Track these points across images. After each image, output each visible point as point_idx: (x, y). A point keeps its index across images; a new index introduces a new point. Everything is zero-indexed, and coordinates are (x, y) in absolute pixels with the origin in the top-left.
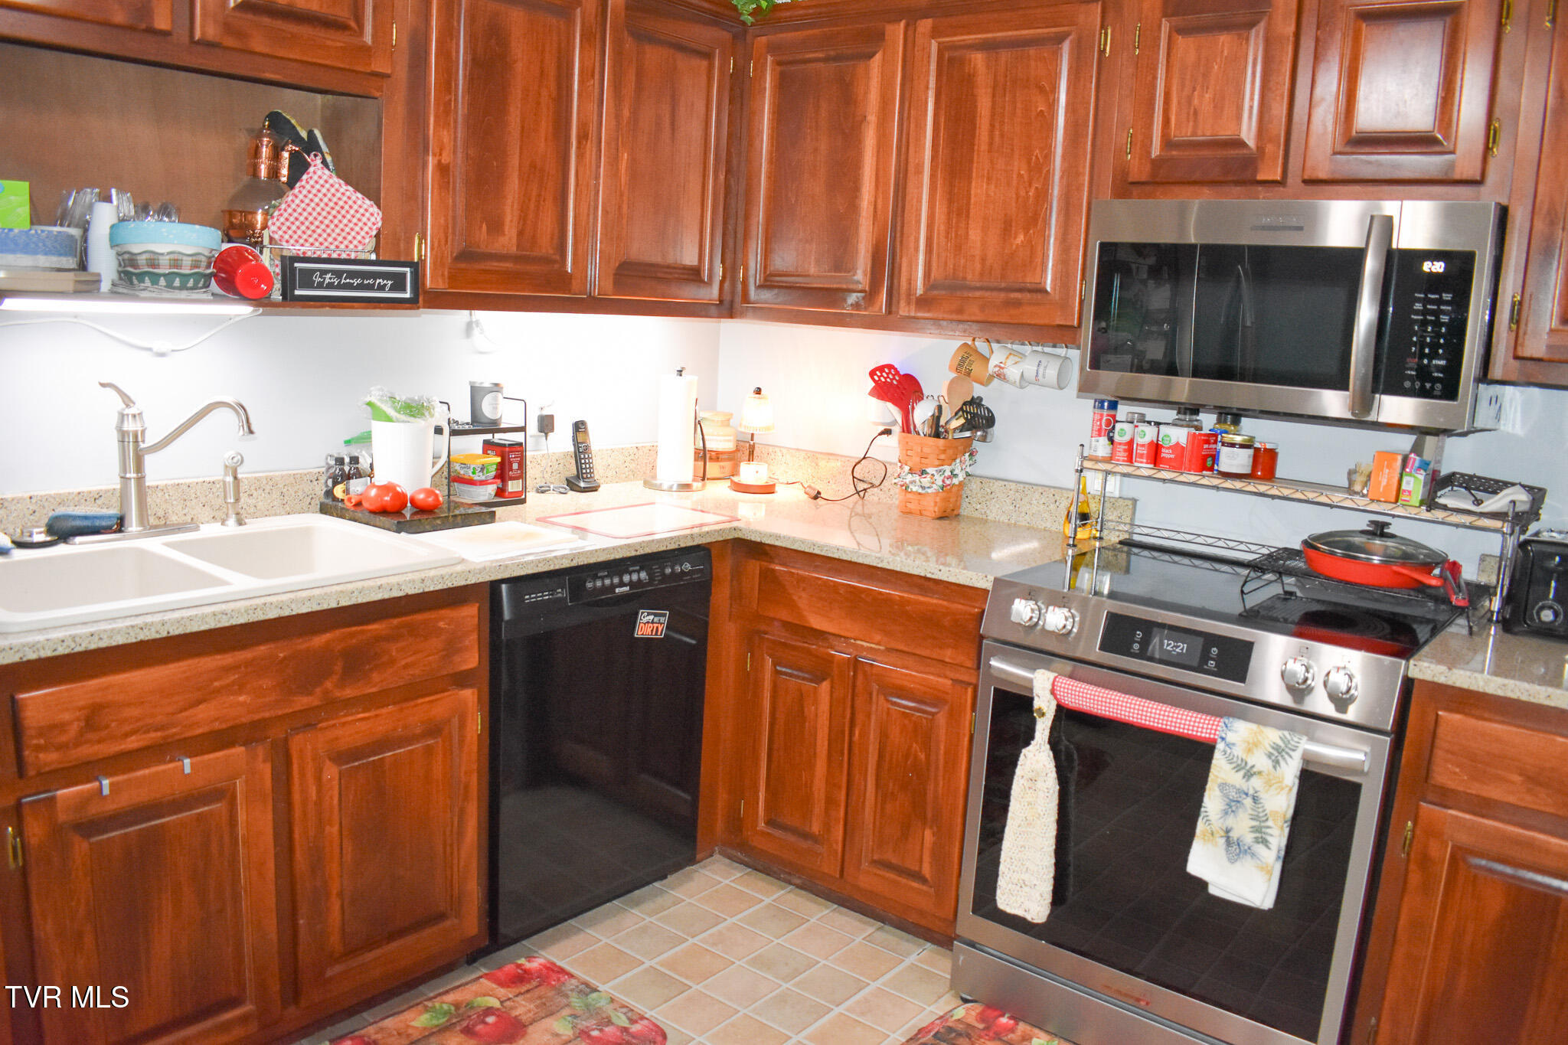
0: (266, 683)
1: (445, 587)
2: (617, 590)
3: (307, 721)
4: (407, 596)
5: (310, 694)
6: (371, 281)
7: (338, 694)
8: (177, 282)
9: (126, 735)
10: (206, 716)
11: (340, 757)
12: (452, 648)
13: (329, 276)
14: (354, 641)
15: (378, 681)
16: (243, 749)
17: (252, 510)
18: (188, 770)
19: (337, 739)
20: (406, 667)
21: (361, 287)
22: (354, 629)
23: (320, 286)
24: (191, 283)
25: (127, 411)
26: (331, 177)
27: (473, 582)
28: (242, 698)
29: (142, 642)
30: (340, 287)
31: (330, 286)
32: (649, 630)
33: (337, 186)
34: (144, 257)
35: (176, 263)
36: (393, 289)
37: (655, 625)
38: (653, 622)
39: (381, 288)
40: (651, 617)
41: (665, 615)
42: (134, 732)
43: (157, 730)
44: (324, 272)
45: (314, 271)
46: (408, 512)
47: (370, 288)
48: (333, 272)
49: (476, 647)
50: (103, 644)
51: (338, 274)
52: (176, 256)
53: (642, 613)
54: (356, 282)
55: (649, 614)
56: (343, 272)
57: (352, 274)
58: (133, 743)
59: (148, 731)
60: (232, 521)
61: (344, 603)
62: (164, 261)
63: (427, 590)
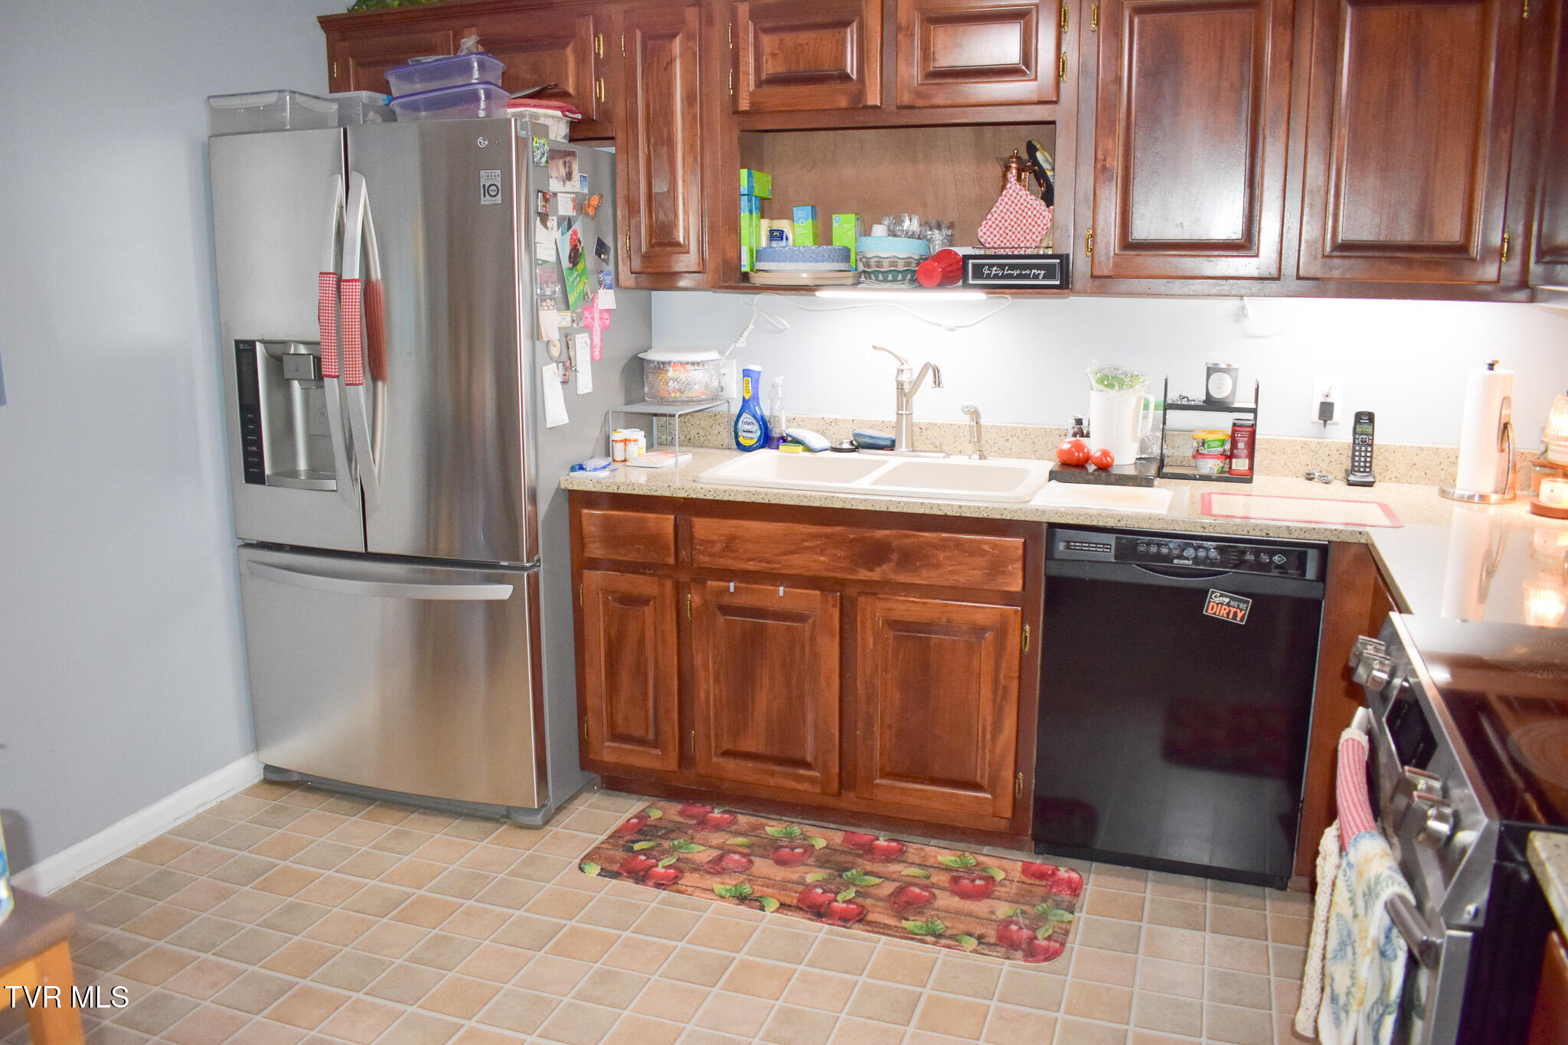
0: (840, 553)
1: (981, 516)
2: (1175, 561)
3: (872, 589)
4: (946, 515)
5: (871, 570)
6: (1028, 272)
7: (892, 576)
8: (890, 277)
9: (749, 560)
10: (800, 563)
11: (894, 624)
12: (996, 567)
13: (995, 268)
14: (908, 541)
15: (925, 577)
16: (819, 592)
17: (1008, 452)
18: (781, 594)
19: (890, 609)
20: (951, 572)
21: (1020, 277)
22: (909, 532)
23: (988, 277)
24: (900, 277)
25: (902, 367)
26: (1021, 190)
27: (1009, 518)
28: (822, 559)
29: (753, 503)
30: (1004, 277)
31: (996, 277)
32: (1224, 613)
33: (1024, 197)
34: (873, 260)
35: (894, 264)
36: (1045, 277)
37: (1233, 610)
38: (1228, 604)
39: (1036, 277)
40: (1227, 600)
41: (1247, 602)
42: (752, 559)
43: (767, 562)
44: (991, 266)
45: (983, 265)
46: (1091, 468)
47: (1027, 277)
48: (999, 265)
49: (1020, 574)
50: (731, 498)
51: (1002, 267)
52: (893, 260)
53: (1213, 593)
54: (1016, 272)
55: (1222, 595)
56: (1006, 265)
57: (1012, 267)
58: (751, 566)
59: (761, 561)
60: (976, 457)
61: (893, 509)
62: (886, 263)
63: (963, 515)
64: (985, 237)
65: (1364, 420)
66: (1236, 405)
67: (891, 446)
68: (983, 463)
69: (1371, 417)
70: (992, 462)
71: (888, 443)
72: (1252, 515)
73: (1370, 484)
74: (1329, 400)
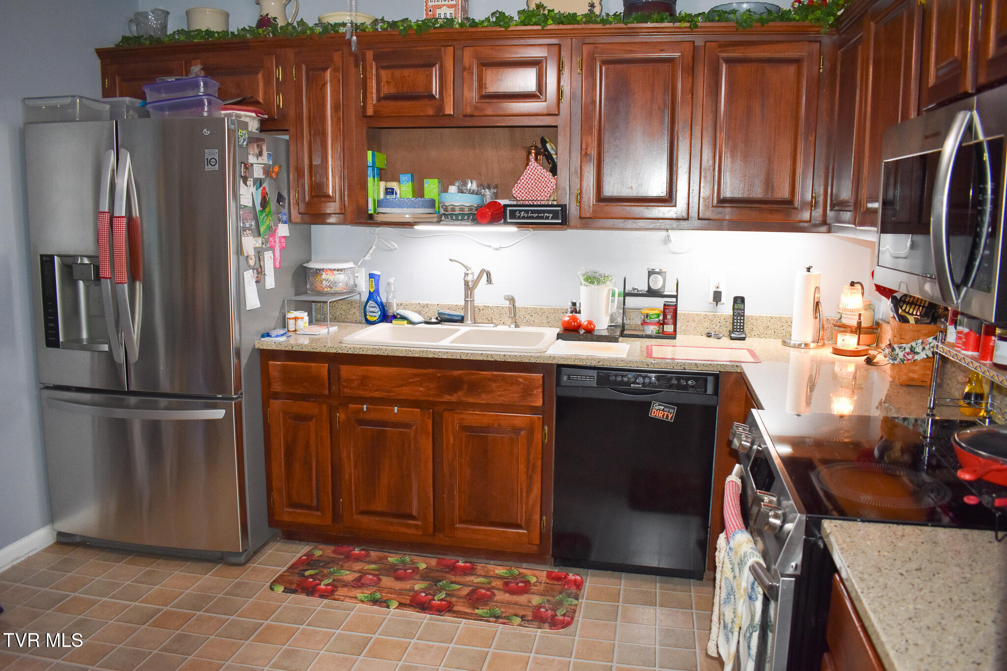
0: (432, 385)
1: (517, 361)
2: (632, 385)
3: (452, 407)
4: (496, 361)
5: (451, 395)
6: (542, 215)
7: (464, 399)
8: (460, 218)
9: (375, 391)
10: (406, 392)
11: (464, 428)
12: (527, 391)
13: (523, 213)
14: (473, 377)
15: (484, 399)
16: (419, 410)
17: (533, 323)
18: (396, 411)
19: (463, 419)
20: (499, 396)
21: (538, 218)
22: (473, 372)
23: (519, 218)
24: (466, 218)
25: (467, 272)
26: (537, 166)
27: (533, 361)
28: (421, 389)
29: (378, 355)
30: (528, 218)
31: (524, 218)
32: (661, 415)
33: (540, 170)
34: (450, 207)
35: (462, 209)
36: (553, 218)
37: (666, 413)
38: (663, 410)
39: (547, 218)
40: (662, 408)
41: (674, 409)
42: (378, 390)
43: (386, 392)
44: (520, 211)
45: (516, 210)
46: (582, 332)
47: (542, 218)
48: (525, 211)
49: (541, 395)
50: (364, 353)
51: (527, 212)
52: (462, 207)
53: (654, 403)
54: (535, 215)
55: (659, 405)
56: (529, 210)
57: (533, 212)
58: (376, 394)
59: (383, 392)
60: (513, 326)
61: (463, 358)
62: (457, 209)
63: (507, 360)
64: (517, 194)
65: (739, 301)
66: (666, 293)
67: (461, 320)
68: (517, 330)
69: (742, 300)
70: (524, 329)
71: (460, 318)
72: (676, 357)
73: (743, 339)
74: (719, 290)
